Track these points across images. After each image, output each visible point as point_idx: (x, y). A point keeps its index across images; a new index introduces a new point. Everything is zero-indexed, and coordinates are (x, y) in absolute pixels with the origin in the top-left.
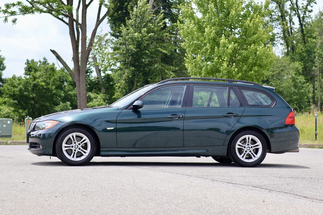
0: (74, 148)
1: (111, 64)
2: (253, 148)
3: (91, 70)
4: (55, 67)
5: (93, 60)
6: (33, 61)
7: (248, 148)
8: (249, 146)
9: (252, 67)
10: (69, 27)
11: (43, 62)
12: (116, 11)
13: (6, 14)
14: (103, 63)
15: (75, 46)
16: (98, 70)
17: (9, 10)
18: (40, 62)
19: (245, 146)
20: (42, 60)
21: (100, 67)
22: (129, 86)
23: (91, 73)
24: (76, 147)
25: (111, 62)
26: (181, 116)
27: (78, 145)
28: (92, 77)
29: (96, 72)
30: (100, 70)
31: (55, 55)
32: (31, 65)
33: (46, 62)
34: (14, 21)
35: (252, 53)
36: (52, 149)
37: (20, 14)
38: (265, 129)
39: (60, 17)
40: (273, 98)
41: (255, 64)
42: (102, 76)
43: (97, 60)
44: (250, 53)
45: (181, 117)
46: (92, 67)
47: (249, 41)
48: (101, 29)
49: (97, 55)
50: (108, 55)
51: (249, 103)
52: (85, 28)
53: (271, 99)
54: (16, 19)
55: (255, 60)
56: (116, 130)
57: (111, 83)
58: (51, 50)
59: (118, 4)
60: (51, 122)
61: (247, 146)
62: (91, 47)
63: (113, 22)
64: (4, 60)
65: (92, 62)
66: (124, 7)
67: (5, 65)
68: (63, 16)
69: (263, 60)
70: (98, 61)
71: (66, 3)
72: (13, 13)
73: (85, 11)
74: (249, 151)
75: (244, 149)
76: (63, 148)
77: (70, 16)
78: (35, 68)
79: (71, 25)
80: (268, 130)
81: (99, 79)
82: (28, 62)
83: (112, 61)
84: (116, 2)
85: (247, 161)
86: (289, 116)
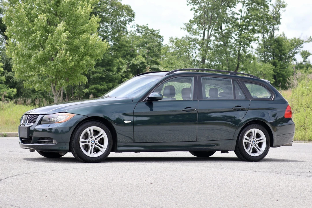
0: (90, 143)
2: (258, 142)
7: (253, 142)
8: (255, 140)
9: (83, 56)
19: (251, 139)
24: (93, 142)
26: (195, 109)
27: (95, 140)
35: (83, 42)
36: (68, 144)
41: (85, 54)
44: (81, 42)
47: (79, 30)
55: (87, 50)
56: (133, 124)
60: (64, 115)
69: (95, 50)
74: (254, 145)
75: (250, 143)
76: (80, 143)
80: (271, 123)
85: (253, 155)
86: (287, 109)
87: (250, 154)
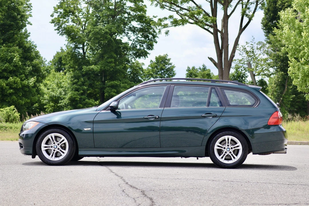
0: (53, 148)
1: (264, 69)
2: (233, 149)
3: (246, 75)
4: (211, 73)
5: (248, 66)
6: (194, 68)
7: (228, 149)
8: (229, 147)
10: (214, 36)
11: (203, 68)
12: (270, 21)
13: (160, 26)
14: (257, 69)
15: (219, 53)
16: (253, 75)
17: (163, 23)
18: (200, 69)
19: (225, 146)
20: (202, 67)
21: (254, 73)
22: (280, 88)
23: (246, 78)
25: (264, 68)
28: (247, 81)
29: (251, 77)
30: (254, 75)
31: (212, 62)
32: (192, 71)
33: (205, 68)
34: (167, 33)
36: (32, 149)
37: (171, 26)
38: (245, 130)
39: (206, 27)
40: (257, 98)
42: (256, 80)
43: (251, 66)
45: (158, 118)
46: (247, 73)
48: (253, 37)
49: (252, 61)
50: (261, 61)
51: (231, 104)
52: (227, 37)
53: (255, 99)
54: (168, 31)
56: (93, 131)
57: (264, 87)
58: (209, 58)
59: (272, 14)
61: (227, 147)
62: (234, 54)
63: (267, 31)
64: (174, 68)
65: (247, 68)
66: (277, 17)
67: (175, 72)
68: (208, 27)
70: (253, 67)
71: (211, 15)
72: (165, 26)
73: (227, 21)
74: (229, 152)
75: (224, 150)
76: (42, 148)
77: (215, 26)
78: (195, 74)
79: (215, 34)
80: (248, 131)
81: (253, 83)
82: (188, 70)
83: (265, 66)
84: (270, 13)
85: (226, 162)
86: (272, 116)
87: (223, 161)
